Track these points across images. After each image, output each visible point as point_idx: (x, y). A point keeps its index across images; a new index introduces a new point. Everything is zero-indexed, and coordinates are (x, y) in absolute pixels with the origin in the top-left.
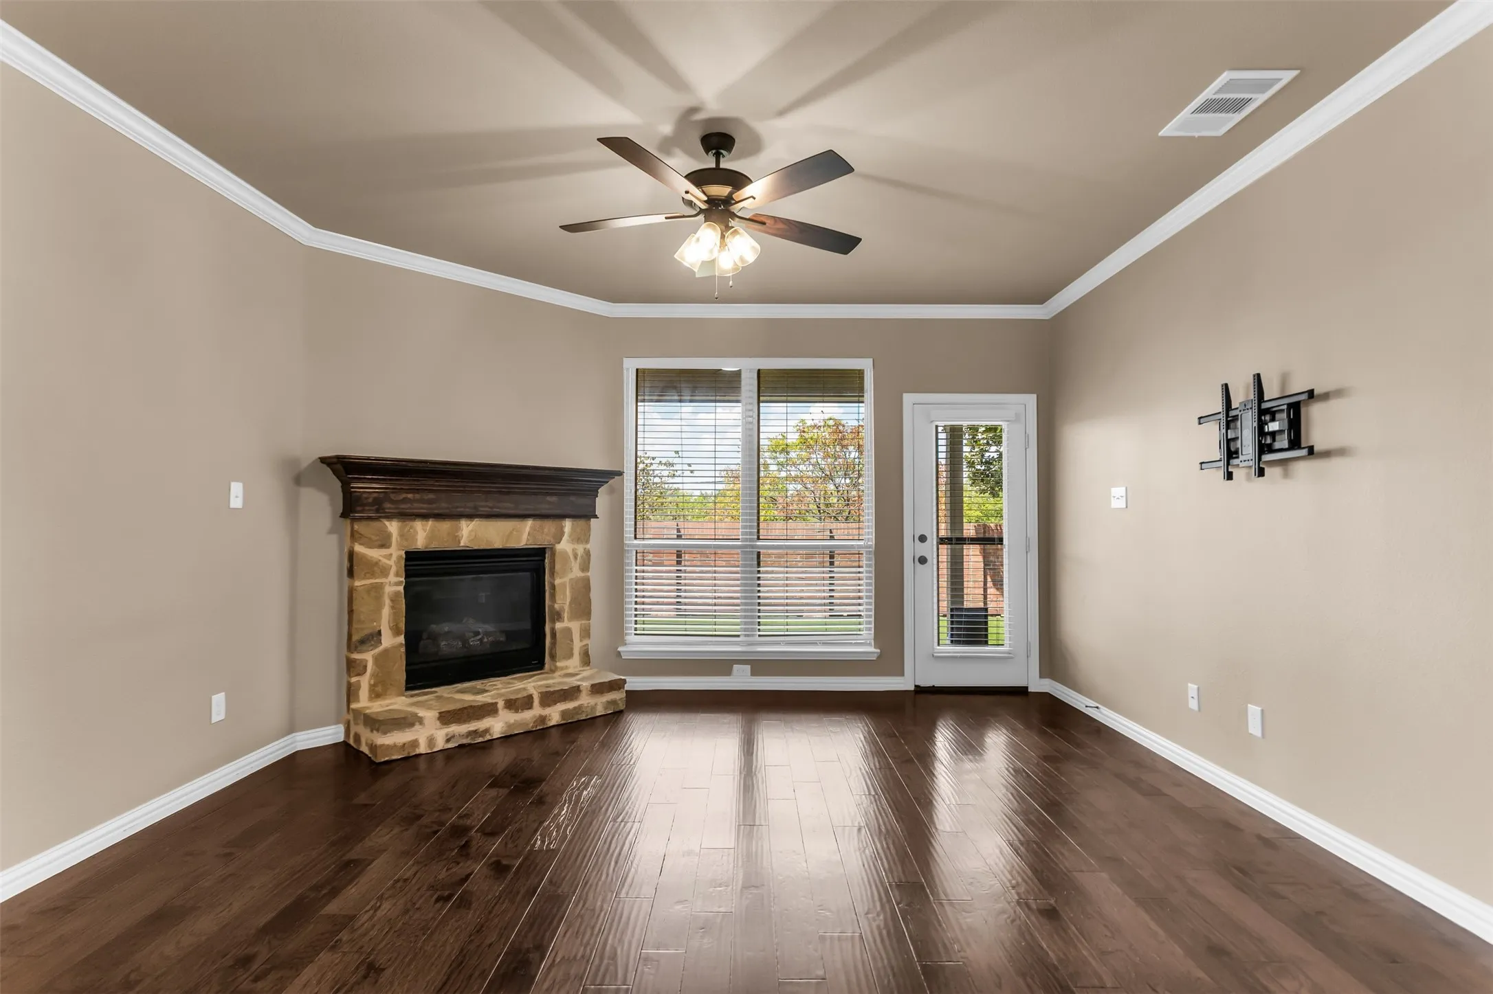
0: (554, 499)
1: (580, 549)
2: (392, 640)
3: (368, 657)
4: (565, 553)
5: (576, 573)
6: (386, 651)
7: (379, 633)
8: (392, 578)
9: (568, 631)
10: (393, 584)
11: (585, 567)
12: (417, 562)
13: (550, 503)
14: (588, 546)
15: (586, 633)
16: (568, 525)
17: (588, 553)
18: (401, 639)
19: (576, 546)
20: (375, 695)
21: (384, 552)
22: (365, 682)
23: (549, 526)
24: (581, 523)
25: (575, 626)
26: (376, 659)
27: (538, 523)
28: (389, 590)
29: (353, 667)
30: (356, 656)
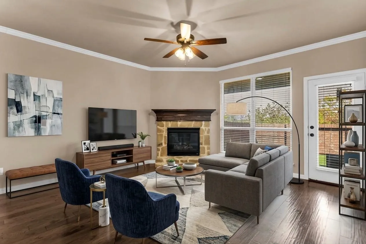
0: (200, 117)
1: (207, 128)
2: (165, 145)
3: (160, 148)
4: (203, 129)
5: (206, 134)
6: (163, 147)
7: (162, 143)
8: (164, 133)
9: (204, 148)
10: (165, 134)
11: (208, 132)
12: (170, 130)
13: (198, 118)
14: (209, 128)
15: (209, 148)
16: (203, 123)
17: (209, 130)
18: (166, 145)
19: (206, 128)
20: (161, 155)
21: (163, 128)
22: (160, 153)
23: (199, 123)
24: (207, 122)
25: (206, 147)
26: (162, 148)
27: (196, 122)
28: (164, 135)
29: (158, 150)
30: (159, 148)
